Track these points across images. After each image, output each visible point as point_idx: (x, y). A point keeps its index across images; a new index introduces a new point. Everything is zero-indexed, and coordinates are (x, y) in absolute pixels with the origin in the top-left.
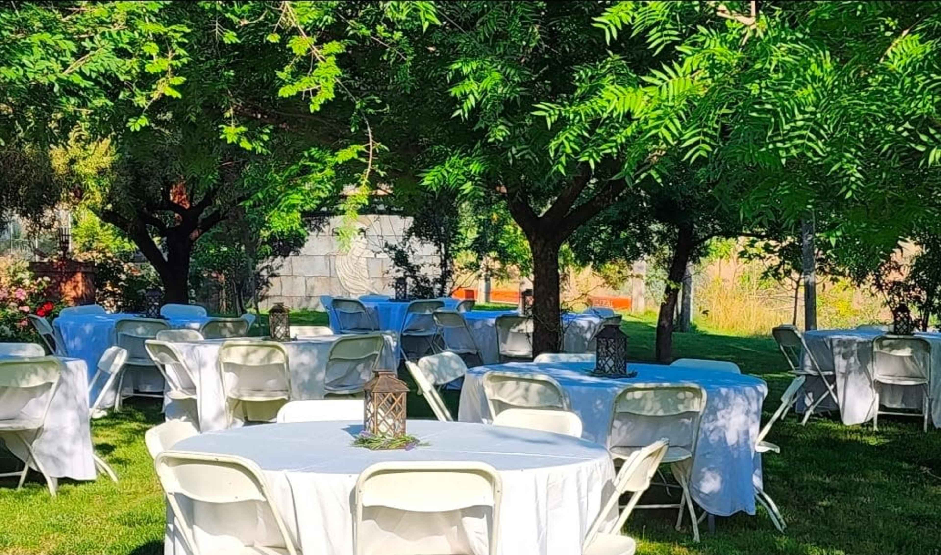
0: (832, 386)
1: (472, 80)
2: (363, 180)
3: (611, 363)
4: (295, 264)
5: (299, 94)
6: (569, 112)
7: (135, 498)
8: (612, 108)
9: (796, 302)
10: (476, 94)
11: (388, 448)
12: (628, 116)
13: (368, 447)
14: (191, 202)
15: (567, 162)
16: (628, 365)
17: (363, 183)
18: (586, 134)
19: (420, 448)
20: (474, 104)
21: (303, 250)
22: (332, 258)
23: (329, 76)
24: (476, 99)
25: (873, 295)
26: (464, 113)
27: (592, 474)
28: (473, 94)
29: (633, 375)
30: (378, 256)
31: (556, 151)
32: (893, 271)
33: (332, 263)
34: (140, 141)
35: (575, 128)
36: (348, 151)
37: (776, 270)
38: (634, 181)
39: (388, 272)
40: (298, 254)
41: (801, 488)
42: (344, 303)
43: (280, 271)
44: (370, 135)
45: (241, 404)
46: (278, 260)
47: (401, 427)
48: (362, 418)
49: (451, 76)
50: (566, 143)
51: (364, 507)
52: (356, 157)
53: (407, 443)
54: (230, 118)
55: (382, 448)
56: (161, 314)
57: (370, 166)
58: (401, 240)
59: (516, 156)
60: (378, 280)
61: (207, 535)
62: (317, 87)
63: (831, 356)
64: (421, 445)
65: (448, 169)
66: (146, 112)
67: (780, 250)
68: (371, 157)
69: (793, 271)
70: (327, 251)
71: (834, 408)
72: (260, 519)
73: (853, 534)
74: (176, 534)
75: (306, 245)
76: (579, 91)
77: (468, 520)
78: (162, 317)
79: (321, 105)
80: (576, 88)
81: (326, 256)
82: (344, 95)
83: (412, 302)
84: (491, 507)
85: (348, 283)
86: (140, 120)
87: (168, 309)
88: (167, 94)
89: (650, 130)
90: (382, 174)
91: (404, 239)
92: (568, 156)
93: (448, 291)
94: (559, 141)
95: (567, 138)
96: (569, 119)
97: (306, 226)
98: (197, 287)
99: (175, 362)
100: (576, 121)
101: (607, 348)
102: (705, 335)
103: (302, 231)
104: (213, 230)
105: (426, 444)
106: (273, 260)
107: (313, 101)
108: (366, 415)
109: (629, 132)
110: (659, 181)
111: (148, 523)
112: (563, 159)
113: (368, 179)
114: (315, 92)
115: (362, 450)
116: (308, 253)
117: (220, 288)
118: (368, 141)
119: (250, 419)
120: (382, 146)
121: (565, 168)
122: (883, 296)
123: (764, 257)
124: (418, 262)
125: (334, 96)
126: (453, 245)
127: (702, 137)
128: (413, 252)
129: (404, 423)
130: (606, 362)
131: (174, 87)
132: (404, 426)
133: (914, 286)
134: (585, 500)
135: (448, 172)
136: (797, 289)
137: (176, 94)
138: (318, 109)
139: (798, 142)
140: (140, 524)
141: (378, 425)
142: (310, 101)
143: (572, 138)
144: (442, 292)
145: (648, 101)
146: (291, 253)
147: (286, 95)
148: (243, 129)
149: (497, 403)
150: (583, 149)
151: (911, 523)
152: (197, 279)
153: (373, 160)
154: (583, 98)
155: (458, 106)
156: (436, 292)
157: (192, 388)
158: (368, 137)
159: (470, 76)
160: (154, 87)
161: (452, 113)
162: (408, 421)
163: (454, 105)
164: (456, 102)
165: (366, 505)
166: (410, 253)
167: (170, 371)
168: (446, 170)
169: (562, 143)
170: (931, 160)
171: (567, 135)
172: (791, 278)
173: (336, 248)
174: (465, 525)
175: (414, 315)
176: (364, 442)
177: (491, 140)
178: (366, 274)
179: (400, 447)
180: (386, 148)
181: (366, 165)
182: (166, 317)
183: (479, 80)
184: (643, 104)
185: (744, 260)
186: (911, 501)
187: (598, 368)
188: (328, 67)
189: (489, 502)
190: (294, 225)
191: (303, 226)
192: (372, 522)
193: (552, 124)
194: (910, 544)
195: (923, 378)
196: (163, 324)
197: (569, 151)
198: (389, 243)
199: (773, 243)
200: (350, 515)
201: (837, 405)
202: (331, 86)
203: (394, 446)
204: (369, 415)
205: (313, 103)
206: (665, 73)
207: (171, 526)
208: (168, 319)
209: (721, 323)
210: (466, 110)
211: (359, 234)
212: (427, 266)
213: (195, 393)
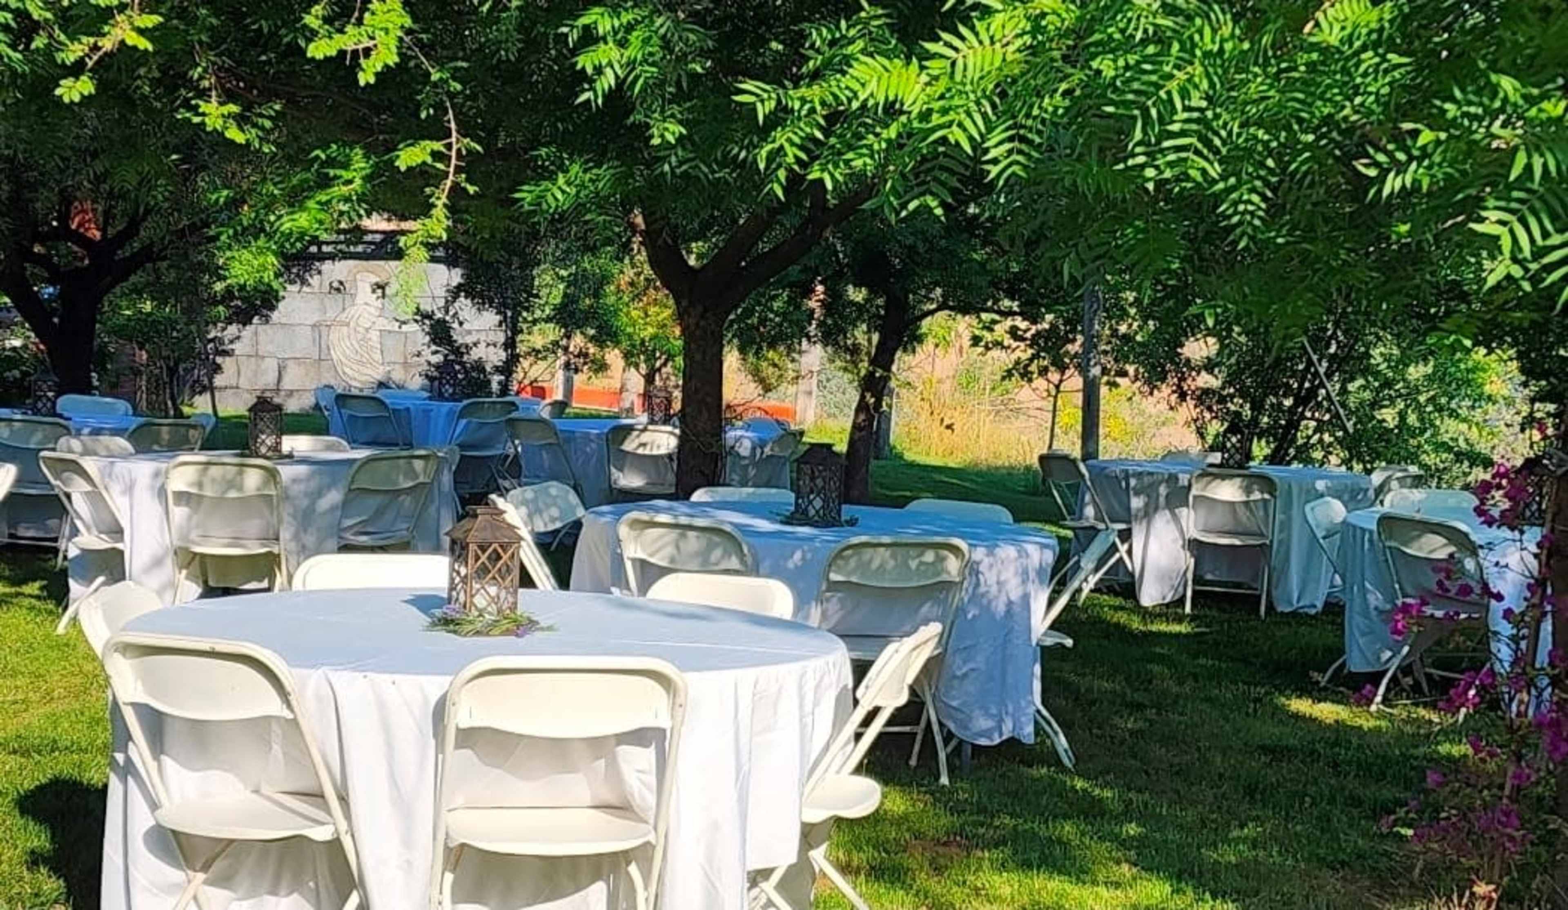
0: (1126, 546)
1: (611, 44)
2: (438, 198)
3: (818, 503)
4: (262, 338)
5: (342, 53)
6: (794, 97)
7: (26, 710)
8: (868, 92)
9: (1054, 417)
10: (617, 67)
11: (487, 634)
12: (892, 109)
13: (455, 632)
14: (104, 231)
15: (787, 178)
16: (844, 507)
17: (440, 203)
18: (819, 135)
19: (538, 635)
20: (613, 83)
21: (275, 316)
22: (324, 330)
23: (390, 26)
24: (617, 77)
25: (1172, 408)
26: (596, 97)
27: (822, 678)
28: (612, 67)
29: (852, 522)
30: (405, 328)
31: (770, 159)
32: (1203, 373)
33: (324, 337)
34: (48, 124)
35: (802, 125)
36: (416, 150)
37: (1027, 366)
38: (898, 213)
39: (419, 355)
40: (267, 320)
41: (1093, 703)
42: (354, 401)
43: (237, 347)
44: (453, 126)
45: (198, 558)
46: (233, 329)
47: (511, 599)
48: (445, 583)
49: (575, 36)
50: (787, 146)
51: (458, 730)
52: (429, 160)
53: (518, 625)
54: (210, 89)
55: (478, 633)
56: (59, 410)
57: (451, 177)
58: (442, 303)
59: (678, 171)
60: (397, 367)
61: (184, 772)
62: (371, 44)
63: (1125, 499)
64: (542, 629)
65: (565, 187)
66: (90, 71)
67: (1033, 336)
68: (454, 161)
69: (1052, 369)
70: (315, 318)
71: (1128, 579)
72: (276, 747)
73: (1177, 773)
74: (128, 770)
75: (281, 305)
76: (811, 64)
77: (626, 752)
78: (61, 416)
79: (377, 74)
80: (808, 59)
81: (314, 326)
82: (411, 58)
83: (466, 402)
84: (664, 731)
85: (347, 370)
86: (79, 83)
87: (67, 402)
88: (129, 42)
89: (934, 130)
90: (472, 189)
91: (447, 301)
92: (790, 170)
93: (515, 387)
94: (776, 145)
95: (789, 140)
96: (792, 110)
97: (282, 275)
98: (102, 371)
99: (89, 488)
100: (804, 113)
101: (813, 479)
102: (912, 465)
103: (275, 285)
104: (133, 279)
105: (550, 628)
106: (224, 329)
107: (364, 66)
108: (452, 580)
109: (892, 132)
110: (939, 211)
111: (53, 751)
112: (782, 174)
113: (448, 197)
114: (367, 52)
115: (442, 636)
116: (284, 320)
117: (138, 373)
118: (450, 136)
119: (212, 583)
120: (473, 144)
121: (785, 190)
122: (1188, 410)
123: (1009, 347)
124: (469, 340)
125: (397, 59)
126: (525, 314)
127: (1016, 144)
128: (461, 324)
129: (516, 592)
130: (810, 502)
131: (141, 32)
132: (516, 597)
133: (1232, 396)
134: (809, 720)
135: (563, 192)
136: (1056, 397)
137: (144, 44)
138: (372, 80)
139: (1172, 157)
140: (39, 753)
141: (472, 596)
142: (359, 65)
143: (797, 140)
144: (505, 389)
145: (928, 84)
146: (256, 320)
147: (320, 56)
148: (233, 108)
149: (638, 564)
150: (813, 159)
151: (1263, 758)
152: (102, 357)
153: (457, 166)
154: (816, 76)
155: (586, 86)
156: (495, 386)
157: (117, 532)
158: (450, 129)
159: (609, 38)
160: (106, 29)
161: (577, 97)
162: (521, 590)
163: (580, 83)
164: (582, 78)
165: (462, 726)
166: (455, 325)
167: (80, 504)
168: (560, 188)
169: (781, 147)
170: (1386, 192)
171: (790, 135)
172: (1049, 381)
173: (330, 315)
174: (620, 759)
175: (468, 423)
176: (447, 623)
177: (656, 141)
178: (378, 357)
179: (507, 632)
180: (479, 148)
181: (446, 175)
182: (66, 414)
183: (622, 44)
184: (918, 88)
185: (980, 350)
186: (1258, 724)
187: (797, 511)
188: (389, 11)
189: (664, 722)
190: (266, 275)
191: (278, 275)
192: (468, 752)
193: (765, 116)
194: (1265, 790)
195: (1262, 535)
196: (61, 425)
197: (790, 159)
198: (422, 307)
199: (1022, 324)
200: (432, 742)
201: (1132, 575)
202: (393, 44)
203: (496, 631)
204: (457, 580)
205: (363, 70)
206: (962, 38)
207: (120, 757)
208: (69, 419)
209: (933, 447)
210: (600, 93)
211: (374, 291)
212: (482, 345)
213: (121, 540)
